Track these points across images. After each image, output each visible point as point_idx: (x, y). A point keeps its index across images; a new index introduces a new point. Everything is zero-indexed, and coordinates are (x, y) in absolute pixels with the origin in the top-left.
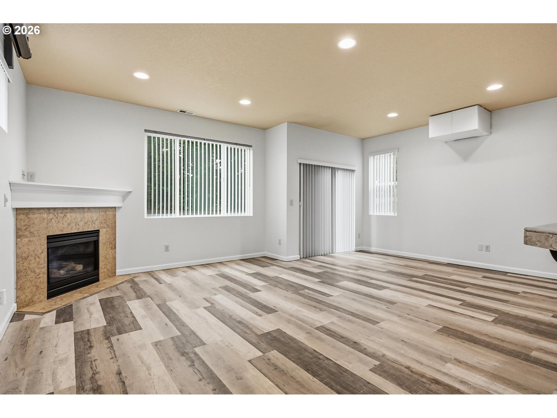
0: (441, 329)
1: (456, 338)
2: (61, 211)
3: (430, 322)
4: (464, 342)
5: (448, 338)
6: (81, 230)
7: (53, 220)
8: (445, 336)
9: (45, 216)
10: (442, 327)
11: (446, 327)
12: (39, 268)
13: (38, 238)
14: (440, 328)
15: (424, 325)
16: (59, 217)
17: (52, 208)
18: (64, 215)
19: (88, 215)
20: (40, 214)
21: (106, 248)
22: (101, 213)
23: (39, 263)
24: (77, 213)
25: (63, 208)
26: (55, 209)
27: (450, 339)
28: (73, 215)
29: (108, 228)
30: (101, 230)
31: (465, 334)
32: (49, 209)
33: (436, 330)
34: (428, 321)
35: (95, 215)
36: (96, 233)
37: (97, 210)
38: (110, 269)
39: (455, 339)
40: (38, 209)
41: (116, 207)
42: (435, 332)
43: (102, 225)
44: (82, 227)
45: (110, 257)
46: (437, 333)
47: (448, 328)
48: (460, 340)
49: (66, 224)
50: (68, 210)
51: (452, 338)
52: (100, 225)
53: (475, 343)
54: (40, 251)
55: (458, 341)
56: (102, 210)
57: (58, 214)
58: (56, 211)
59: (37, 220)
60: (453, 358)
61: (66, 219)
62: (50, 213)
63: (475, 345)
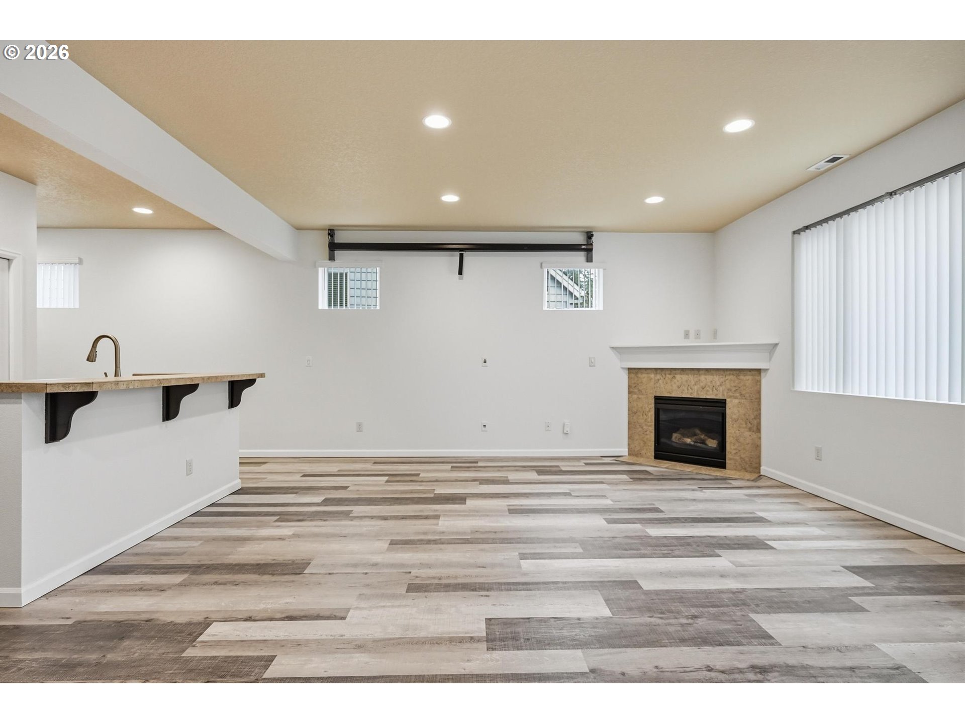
0: (305, 568)
1: (284, 562)
2: (669, 372)
3: (326, 574)
4: (273, 560)
5: (294, 558)
6: (695, 396)
7: (660, 381)
8: (299, 560)
9: (652, 376)
10: (304, 572)
11: (300, 574)
12: (646, 425)
13: (645, 396)
14: (307, 568)
15: (332, 565)
16: (666, 378)
17: (660, 369)
18: (672, 376)
19: (705, 379)
20: (647, 373)
21: (740, 427)
22: (728, 377)
23: (646, 420)
24: (690, 376)
25: (672, 369)
26: (662, 369)
27: (291, 558)
28: (709, 378)
29: (743, 399)
30: (728, 400)
31: (270, 572)
32: (656, 369)
33: (312, 562)
34: (330, 574)
35: (717, 379)
36: (722, 403)
37: (722, 372)
38: (747, 459)
39: (284, 560)
40: (646, 369)
41: (760, 369)
42: (312, 560)
43: (731, 394)
44: (697, 391)
45: (747, 442)
46: (310, 560)
47: (296, 574)
48: (279, 562)
49: (675, 387)
50: (677, 371)
51: (289, 560)
52: (727, 393)
53: (258, 564)
54: (648, 409)
55: (280, 559)
56: (731, 372)
57: (665, 374)
58: (664, 372)
59: (645, 379)
60: (287, 539)
61: (675, 381)
62: (657, 374)
63: (258, 562)
